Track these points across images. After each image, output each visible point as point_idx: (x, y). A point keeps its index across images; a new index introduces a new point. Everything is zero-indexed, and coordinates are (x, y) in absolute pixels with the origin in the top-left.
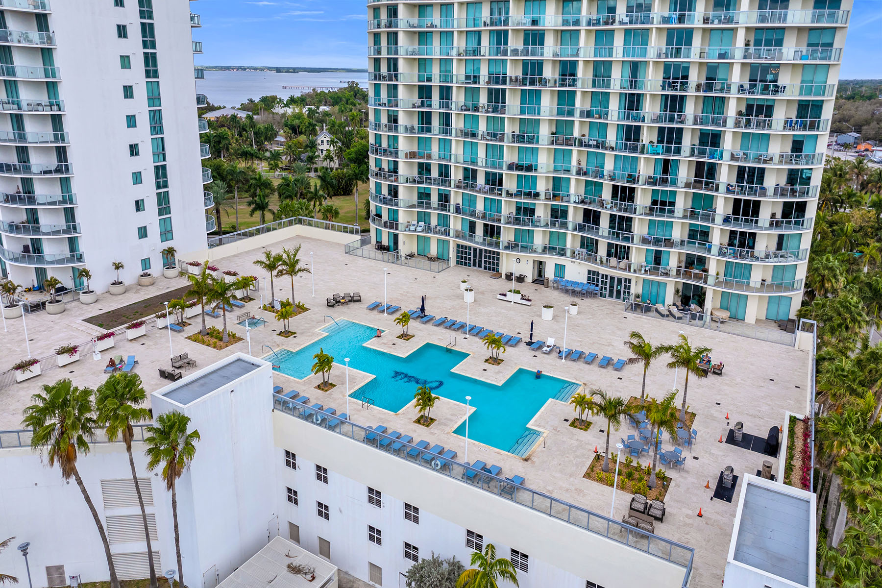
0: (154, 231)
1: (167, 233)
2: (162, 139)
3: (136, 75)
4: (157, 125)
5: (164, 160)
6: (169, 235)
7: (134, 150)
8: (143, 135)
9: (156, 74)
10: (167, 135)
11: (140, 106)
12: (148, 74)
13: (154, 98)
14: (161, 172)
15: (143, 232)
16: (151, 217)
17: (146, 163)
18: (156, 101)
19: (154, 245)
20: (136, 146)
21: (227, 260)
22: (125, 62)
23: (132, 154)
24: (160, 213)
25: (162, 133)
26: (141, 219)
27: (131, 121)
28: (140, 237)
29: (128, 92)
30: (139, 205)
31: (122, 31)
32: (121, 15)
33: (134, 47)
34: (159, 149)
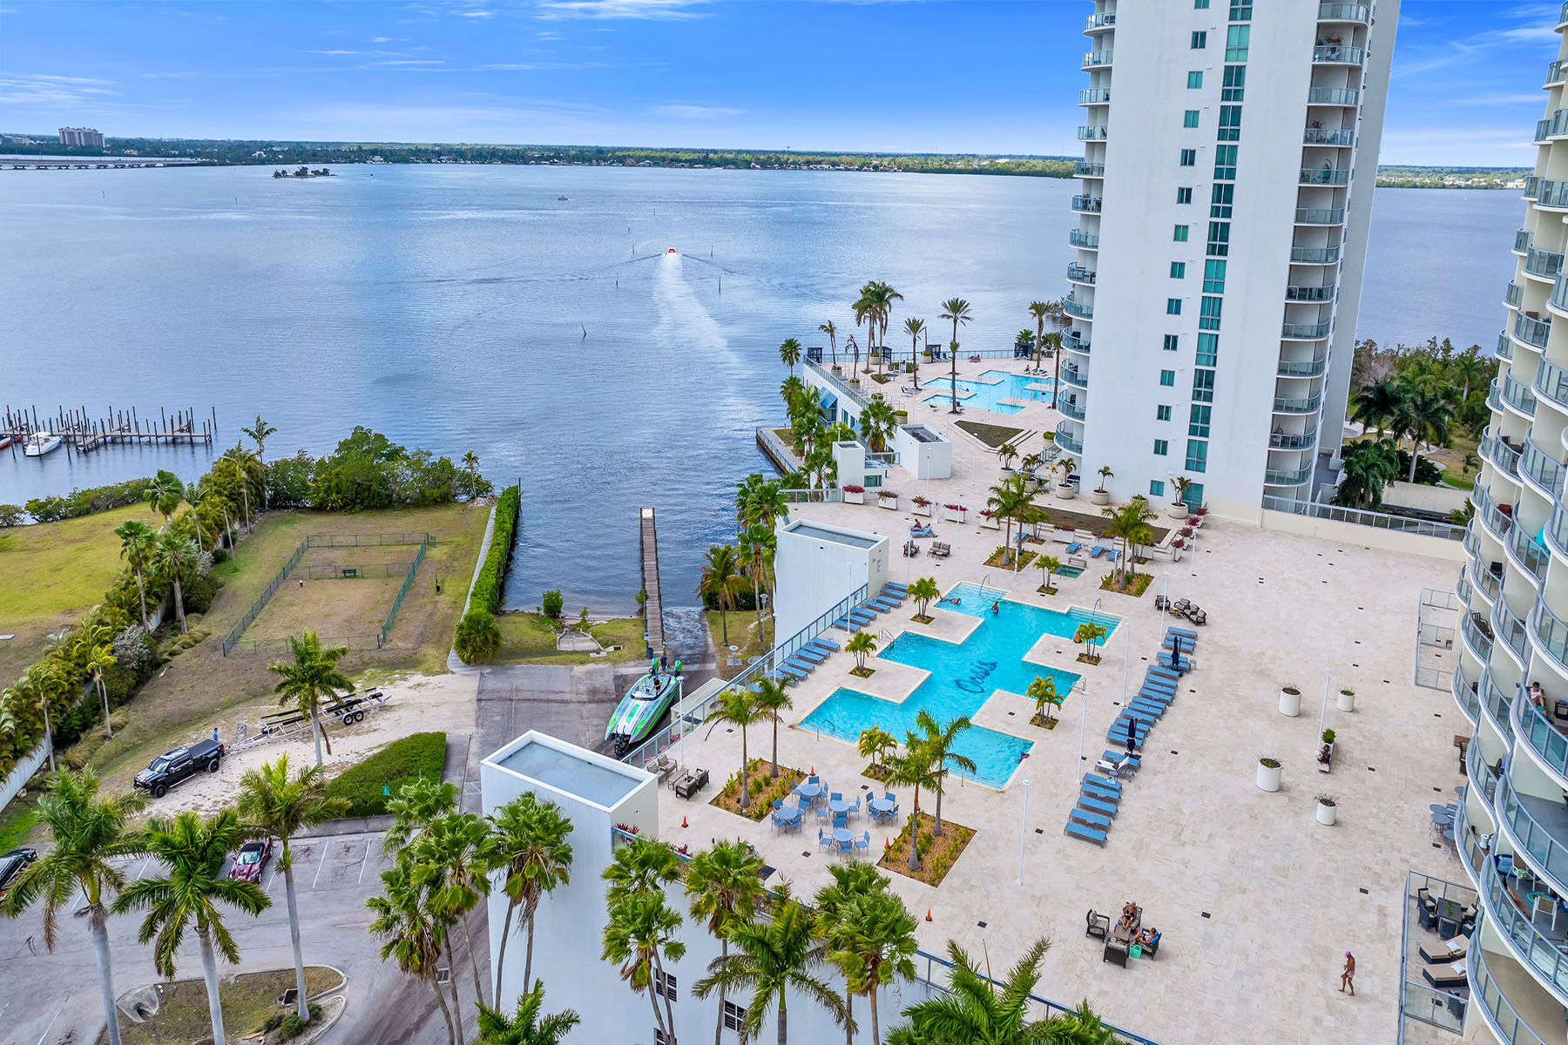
0: (1178, 452)
1: (1196, 459)
2: (1217, 336)
3: (1195, 252)
4: (1211, 313)
5: (1214, 365)
6: (1201, 466)
7: (1171, 342)
8: (1188, 326)
9: (1223, 251)
10: (1223, 332)
11: (1191, 290)
12: (1212, 250)
13: (1214, 280)
14: (1205, 381)
15: (1161, 447)
16: (1177, 431)
17: (1185, 362)
18: (1219, 287)
19: (1174, 465)
20: (1175, 338)
21: (1278, 534)
22: (1181, 233)
23: (1167, 347)
24: (1193, 431)
25: (1218, 329)
26: (1162, 430)
27: (1174, 306)
28: (1156, 452)
29: (1177, 270)
30: (1164, 413)
31: (1185, 196)
32: (1187, 176)
33: (1199, 215)
34: (1209, 349)
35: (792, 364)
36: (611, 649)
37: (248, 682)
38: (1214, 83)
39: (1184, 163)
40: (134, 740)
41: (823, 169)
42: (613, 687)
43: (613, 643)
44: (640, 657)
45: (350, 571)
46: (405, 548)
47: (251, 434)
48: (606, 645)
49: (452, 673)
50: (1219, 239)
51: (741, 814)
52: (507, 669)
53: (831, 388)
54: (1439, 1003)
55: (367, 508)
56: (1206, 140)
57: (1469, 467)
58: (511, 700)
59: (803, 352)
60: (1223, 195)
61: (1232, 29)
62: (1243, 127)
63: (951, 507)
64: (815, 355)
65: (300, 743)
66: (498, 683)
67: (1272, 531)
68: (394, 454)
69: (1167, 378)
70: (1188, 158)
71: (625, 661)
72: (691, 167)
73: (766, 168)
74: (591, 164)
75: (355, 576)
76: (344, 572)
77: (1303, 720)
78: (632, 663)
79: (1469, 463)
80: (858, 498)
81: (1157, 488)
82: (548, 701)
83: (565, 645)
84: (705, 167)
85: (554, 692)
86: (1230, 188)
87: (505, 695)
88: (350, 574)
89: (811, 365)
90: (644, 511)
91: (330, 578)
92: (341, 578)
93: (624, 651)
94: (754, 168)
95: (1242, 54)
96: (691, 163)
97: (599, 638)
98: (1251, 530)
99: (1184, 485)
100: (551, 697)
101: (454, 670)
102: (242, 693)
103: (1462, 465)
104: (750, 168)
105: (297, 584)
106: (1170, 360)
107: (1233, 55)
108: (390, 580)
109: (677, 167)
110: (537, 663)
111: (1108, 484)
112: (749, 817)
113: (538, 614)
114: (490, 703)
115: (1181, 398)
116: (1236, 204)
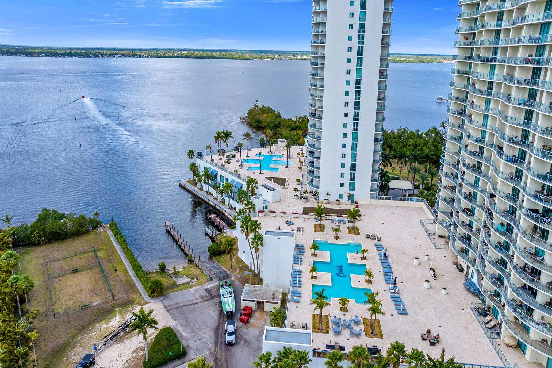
0: (347, 186)
1: (352, 188)
2: (356, 153)
3: (349, 130)
4: (355, 147)
5: (356, 161)
7: (344, 156)
8: (348, 151)
9: (357, 130)
10: (358, 152)
11: (349, 141)
12: (354, 130)
13: (355, 138)
14: (353, 166)
15: (342, 185)
16: (346, 180)
17: (348, 161)
18: (356, 140)
19: (346, 190)
20: (345, 154)
21: (376, 206)
22: (345, 125)
23: (342, 157)
24: (351, 180)
25: (356, 151)
26: (342, 180)
27: (344, 146)
28: (341, 186)
29: (345, 135)
30: (342, 175)
31: (346, 115)
32: (346, 109)
33: (350, 120)
34: (354, 157)
35: (192, 158)
36: (195, 280)
37: (74, 326)
38: (353, 84)
39: (345, 106)
40: (46, 363)
41: (119, 57)
42: (207, 294)
43: (195, 277)
44: (208, 281)
45: (75, 270)
46: (86, 255)
47: (4, 221)
48: (193, 279)
49: (150, 302)
50: (356, 127)
51: (322, 333)
52: (168, 296)
53: (213, 167)
54: (492, 333)
55: (56, 240)
56: (351, 99)
57: (393, 170)
58: (178, 308)
59: (196, 154)
60: (356, 115)
61: (358, 70)
62: (361, 96)
63: (294, 213)
64: (200, 155)
65: (117, 345)
66: (168, 303)
67: (374, 205)
68: (62, 217)
69: (343, 166)
70: (347, 104)
71: (204, 283)
72: (64, 57)
73: (96, 57)
74: (17, 56)
75: (77, 272)
76: (73, 271)
77: (421, 265)
78: (207, 284)
79: (393, 169)
80: (263, 214)
81: (341, 196)
82: (191, 305)
83: (179, 282)
84: (70, 57)
85: (190, 301)
86: (358, 113)
87: (175, 306)
88: (75, 271)
89: (200, 158)
90: (167, 223)
91: (68, 274)
92: (72, 274)
93: (201, 280)
94: (91, 57)
95: (360, 76)
96: (64, 55)
97: (189, 276)
98: (368, 205)
99: (350, 195)
100: (190, 303)
101: (150, 301)
102: (75, 331)
103: (392, 170)
104: (89, 57)
105: (57, 280)
106: (344, 161)
107: (357, 76)
108: (93, 270)
109: (57, 57)
110: (176, 291)
111: (329, 197)
112: (325, 333)
113: (157, 272)
114: (172, 311)
115: (347, 171)
116: (360, 117)
